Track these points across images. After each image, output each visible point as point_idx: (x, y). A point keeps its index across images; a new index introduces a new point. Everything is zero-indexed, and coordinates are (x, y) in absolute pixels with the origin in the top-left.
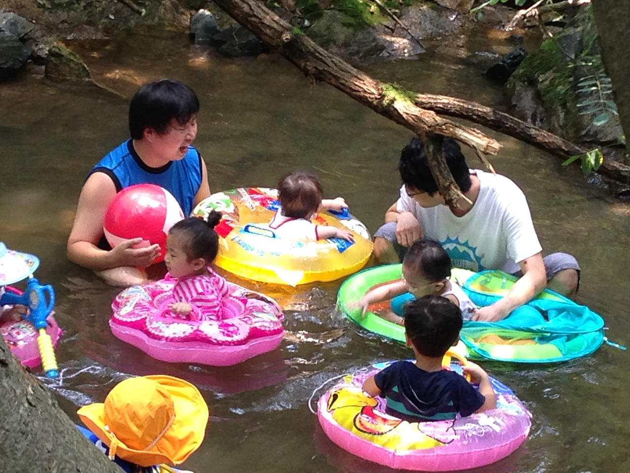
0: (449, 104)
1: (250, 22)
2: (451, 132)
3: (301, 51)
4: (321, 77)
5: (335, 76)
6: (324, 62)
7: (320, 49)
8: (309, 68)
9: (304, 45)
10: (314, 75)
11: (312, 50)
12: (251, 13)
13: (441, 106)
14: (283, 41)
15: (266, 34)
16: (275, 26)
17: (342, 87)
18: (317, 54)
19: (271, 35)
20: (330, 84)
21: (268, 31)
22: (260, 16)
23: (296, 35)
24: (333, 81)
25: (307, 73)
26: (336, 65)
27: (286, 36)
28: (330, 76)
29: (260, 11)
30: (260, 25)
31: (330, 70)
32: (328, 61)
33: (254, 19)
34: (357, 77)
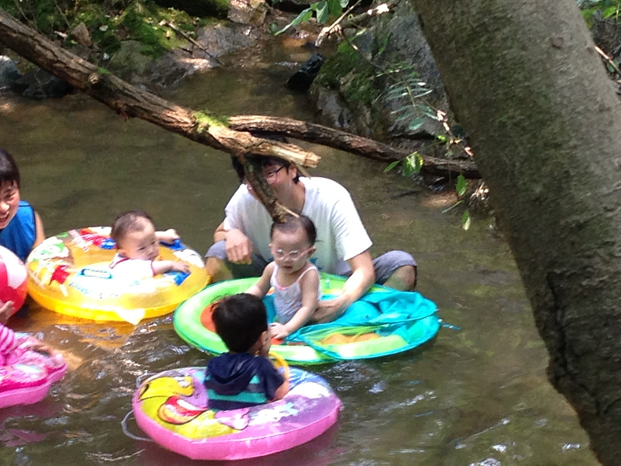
0: (261, 123)
1: (55, 68)
2: (269, 151)
3: (110, 90)
4: (132, 113)
5: (146, 110)
6: (134, 98)
7: (129, 86)
8: (121, 106)
9: (111, 83)
10: (126, 112)
11: (121, 88)
12: (56, 60)
13: (254, 126)
14: (90, 83)
15: (73, 78)
16: (80, 68)
17: (156, 120)
18: (126, 91)
19: (78, 78)
20: (143, 118)
21: (74, 75)
22: (64, 62)
23: (103, 75)
24: (146, 115)
25: (118, 111)
26: (146, 99)
27: (94, 78)
28: (142, 111)
29: (64, 56)
30: (65, 70)
31: (141, 105)
32: (138, 97)
33: (58, 65)
34: (168, 109)
